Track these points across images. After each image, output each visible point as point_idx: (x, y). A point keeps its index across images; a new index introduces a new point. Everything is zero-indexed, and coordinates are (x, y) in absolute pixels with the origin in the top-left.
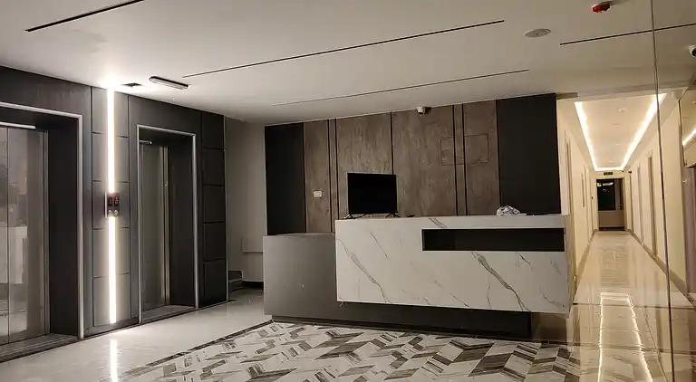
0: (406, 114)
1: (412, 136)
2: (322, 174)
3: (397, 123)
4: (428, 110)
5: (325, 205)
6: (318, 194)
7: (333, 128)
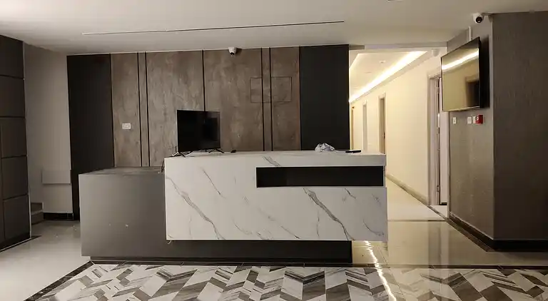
0: (218, 54)
1: (223, 74)
2: (131, 106)
3: (208, 61)
4: (238, 51)
5: (134, 137)
6: (127, 126)
7: (142, 61)
